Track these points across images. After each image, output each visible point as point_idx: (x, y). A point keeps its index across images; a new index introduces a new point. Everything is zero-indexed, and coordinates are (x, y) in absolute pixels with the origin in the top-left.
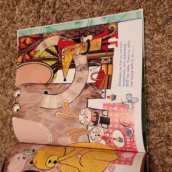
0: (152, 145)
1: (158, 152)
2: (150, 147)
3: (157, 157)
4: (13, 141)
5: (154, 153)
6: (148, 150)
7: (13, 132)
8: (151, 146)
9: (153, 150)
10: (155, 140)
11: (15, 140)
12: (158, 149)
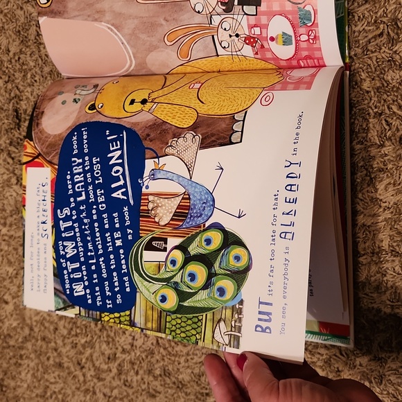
0: (358, 47)
1: (370, 62)
2: (353, 53)
3: (368, 73)
4: (49, 78)
5: (361, 65)
6: (347, 61)
7: (46, 59)
8: (356, 49)
9: (359, 58)
10: (365, 34)
11: (53, 76)
12: (371, 55)
